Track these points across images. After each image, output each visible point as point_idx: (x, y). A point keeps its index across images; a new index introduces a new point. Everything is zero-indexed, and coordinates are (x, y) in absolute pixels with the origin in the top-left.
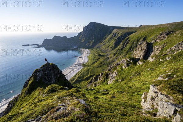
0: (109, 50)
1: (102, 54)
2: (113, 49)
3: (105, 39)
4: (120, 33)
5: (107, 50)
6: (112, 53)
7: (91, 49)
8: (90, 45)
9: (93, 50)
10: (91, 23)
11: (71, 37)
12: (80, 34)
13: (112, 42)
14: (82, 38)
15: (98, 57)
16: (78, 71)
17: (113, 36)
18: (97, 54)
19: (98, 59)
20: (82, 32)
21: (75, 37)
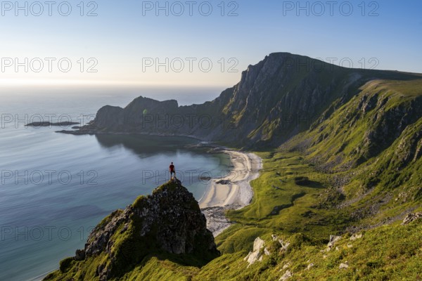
0: (346, 161)
1: (313, 176)
2: (361, 161)
3: (327, 116)
4: (395, 95)
5: (333, 164)
6: (359, 177)
7: (268, 153)
8: (265, 138)
9: (276, 157)
10: (272, 55)
11: (194, 105)
12: (227, 93)
13: (359, 129)
14: (233, 110)
15: (297, 189)
17: (361, 106)
18: (291, 174)
19: (295, 197)
20: (236, 87)
21: (207, 103)
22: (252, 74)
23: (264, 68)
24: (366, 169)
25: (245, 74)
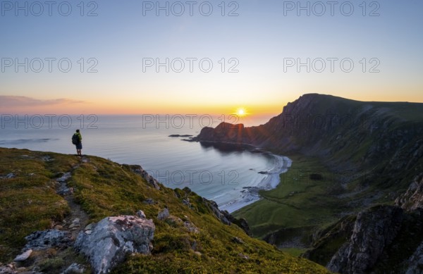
11: (253, 127)
12: (274, 120)
13: (367, 144)
19: (308, 187)
20: (279, 116)
21: (261, 125)
22: (290, 108)
23: (298, 104)
25: (285, 108)
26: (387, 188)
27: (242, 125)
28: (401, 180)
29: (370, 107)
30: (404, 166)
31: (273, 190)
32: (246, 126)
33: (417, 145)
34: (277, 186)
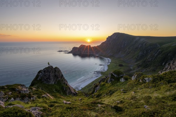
1: (124, 64)
5: (130, 61)
7: (113, 58)
12: (103, 43)
16: (96, 78)
18: (118, 63)
20: (105, 42)
21: (98, 46)
22: (109, 38)
23: (112, 37)
24: (139, 62)
25: (107, 38)
26: (147, 68)
27: (90, 46)
28: (151, 64)
29: (138, 38)
30: (152, 59)
31: (106, 72)
32: (91, 46)
33: (156, 52)
34: (107, 70)
